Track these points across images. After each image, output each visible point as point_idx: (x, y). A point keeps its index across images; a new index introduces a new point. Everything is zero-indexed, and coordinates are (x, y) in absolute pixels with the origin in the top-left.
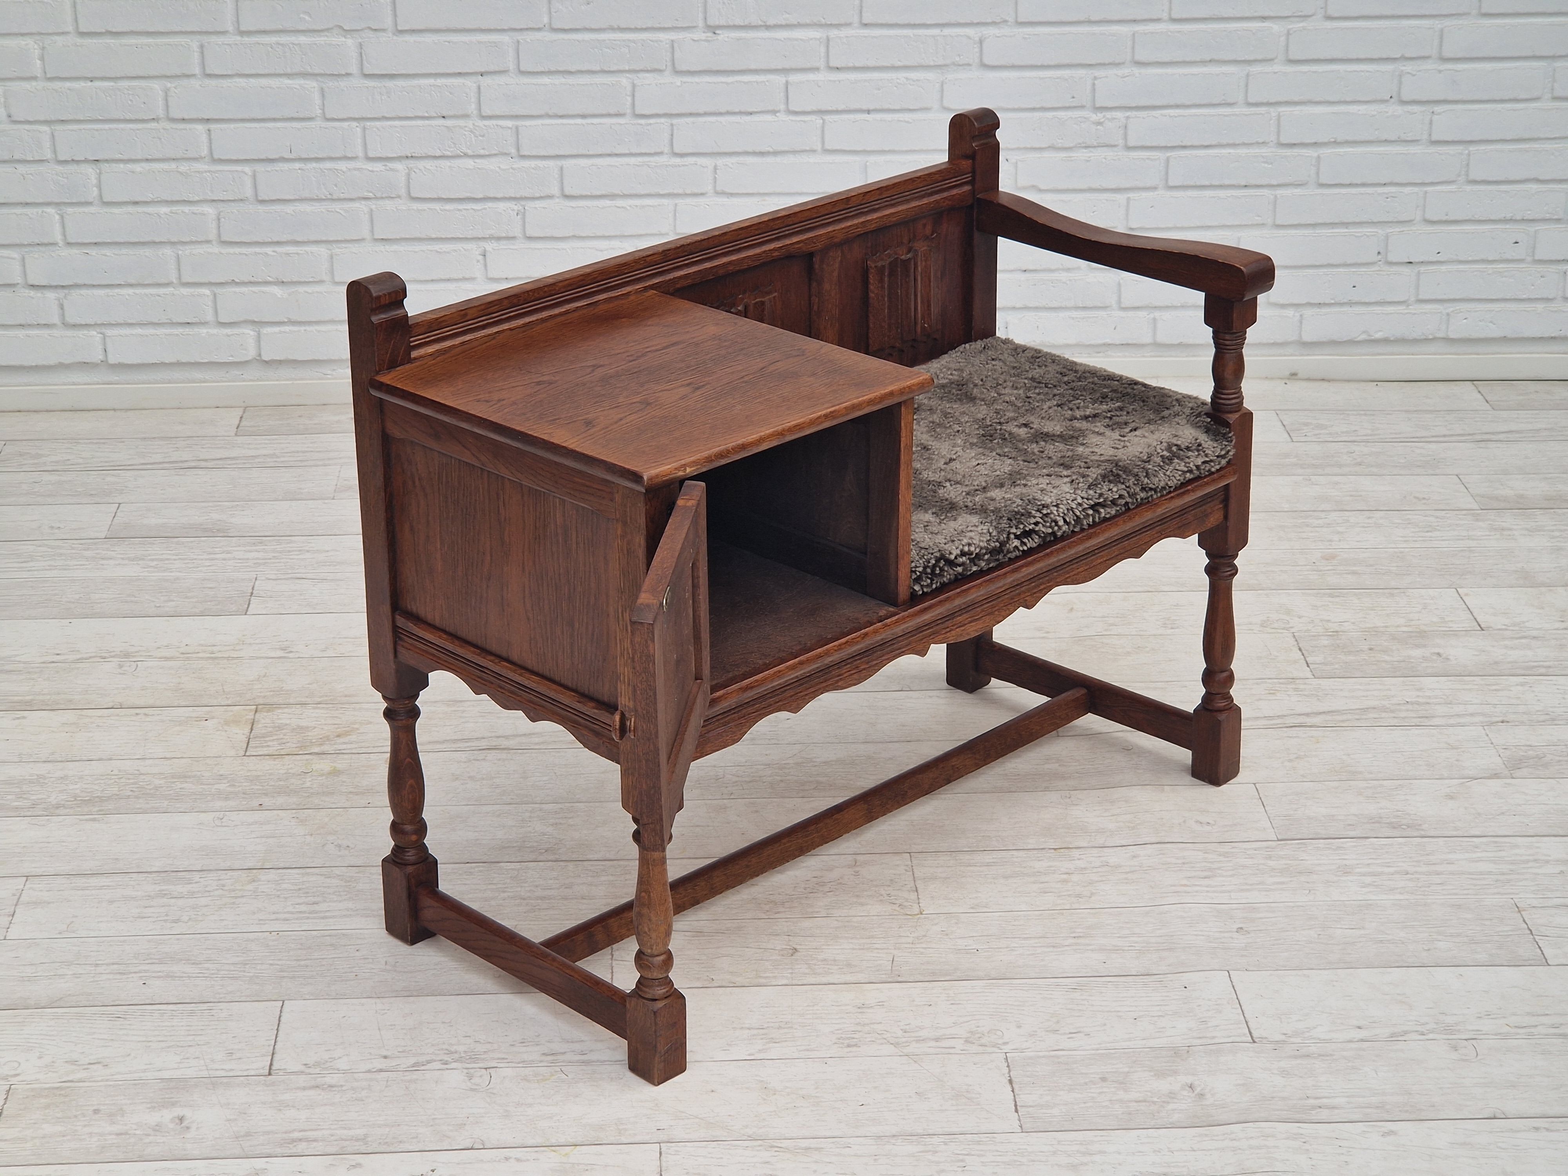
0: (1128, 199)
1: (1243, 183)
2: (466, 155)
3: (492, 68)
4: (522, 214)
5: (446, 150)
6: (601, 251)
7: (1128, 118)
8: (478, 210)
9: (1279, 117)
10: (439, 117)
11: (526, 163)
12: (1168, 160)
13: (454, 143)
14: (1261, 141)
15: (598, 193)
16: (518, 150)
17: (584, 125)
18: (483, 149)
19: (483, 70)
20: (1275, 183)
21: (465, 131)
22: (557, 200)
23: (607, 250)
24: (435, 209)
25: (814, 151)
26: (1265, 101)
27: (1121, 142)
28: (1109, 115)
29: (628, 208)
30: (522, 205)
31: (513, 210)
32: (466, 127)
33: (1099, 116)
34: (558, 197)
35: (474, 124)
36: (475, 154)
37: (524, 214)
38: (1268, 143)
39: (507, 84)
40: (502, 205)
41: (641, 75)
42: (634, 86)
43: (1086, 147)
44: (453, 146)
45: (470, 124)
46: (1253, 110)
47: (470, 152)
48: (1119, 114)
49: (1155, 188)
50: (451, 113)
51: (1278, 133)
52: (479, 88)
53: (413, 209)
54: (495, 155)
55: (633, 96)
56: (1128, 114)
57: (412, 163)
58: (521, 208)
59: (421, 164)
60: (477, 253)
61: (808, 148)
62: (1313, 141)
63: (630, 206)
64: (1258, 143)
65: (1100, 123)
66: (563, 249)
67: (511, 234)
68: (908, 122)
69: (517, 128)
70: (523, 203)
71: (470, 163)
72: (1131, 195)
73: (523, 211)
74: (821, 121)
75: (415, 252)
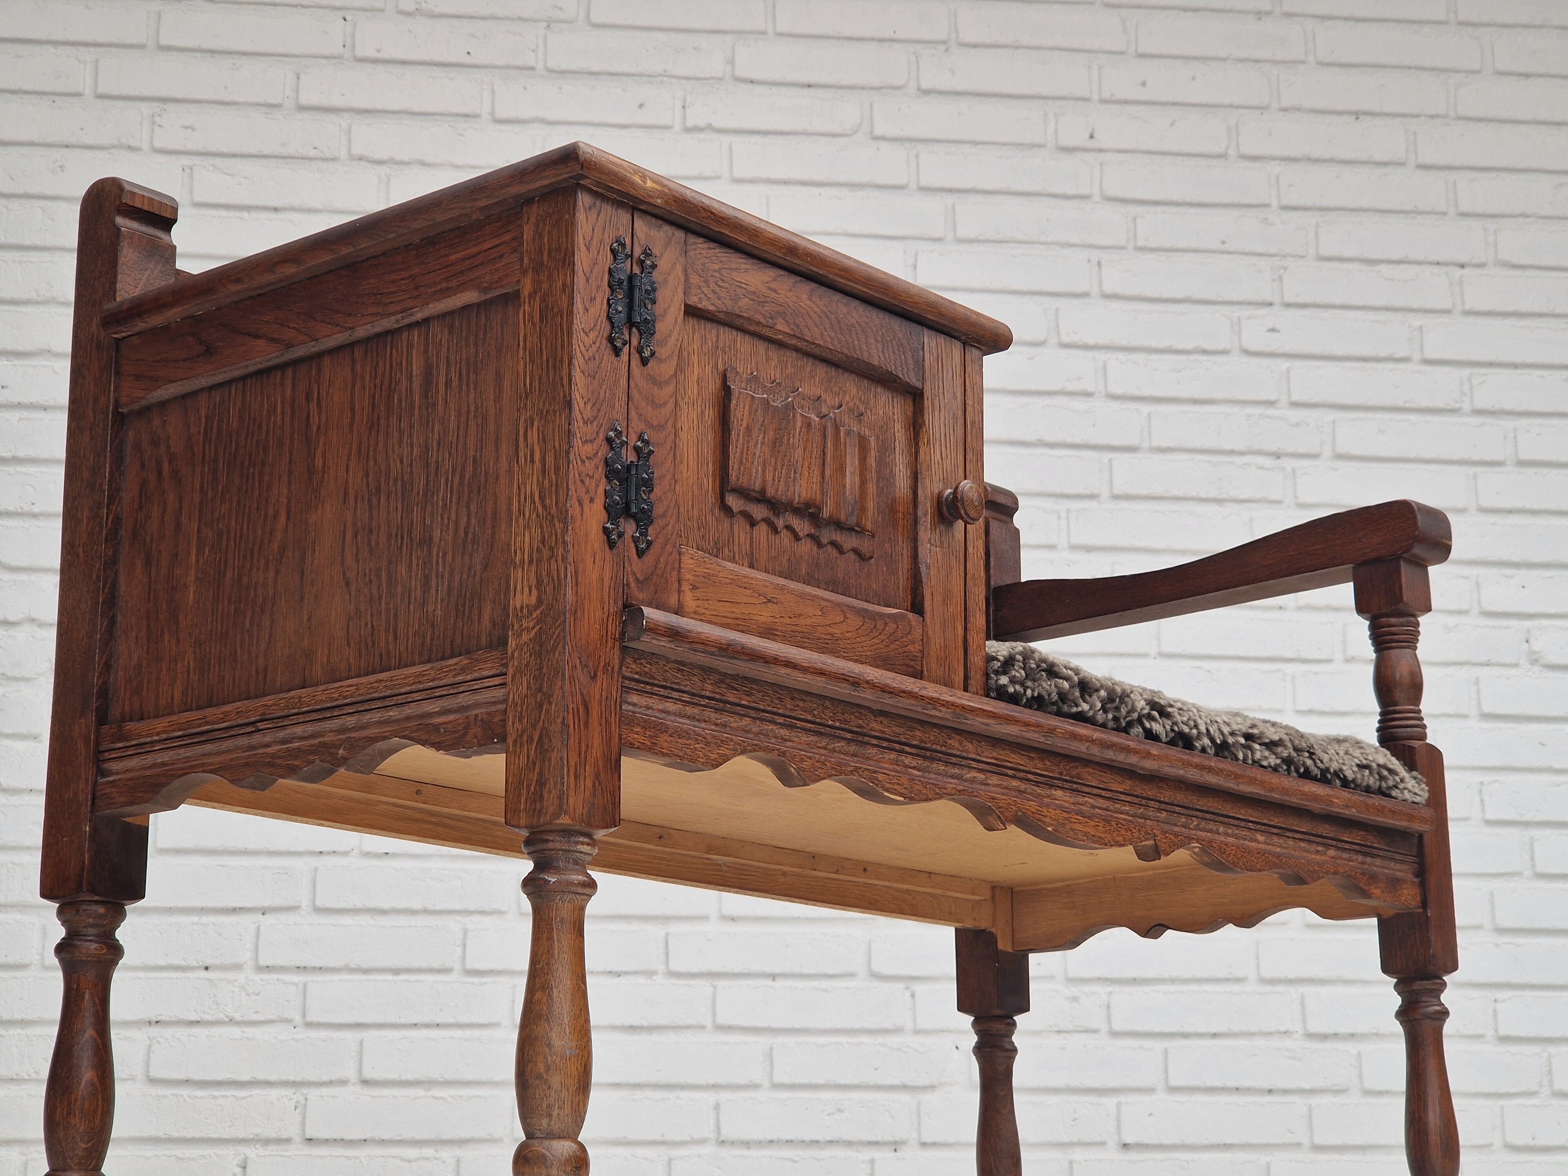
0: (1119, 1105)
1: (1267, 1085)
2: (232, 1021)
3: (278, 902)
4: (302, 1108)
5: (204, 1012)
6: (410, 1161)
7: (1110, 993)
8: (242, 1098)
9: (1303, 998)
10: (198, 968)
11: (314, 1034)
12: (1166, 1051)
13: (217, 1004)
14: (1283, 1029)
15: (410, 1077)
16: (304, 1016)
17: (395, 982)
18: (256, 1012)
19: (266, 904)
20: (1307, 1086)
21: (234, 986)
22: (352, 1088)
23: (416, 1160)
24: (181, 1096)
25: (702, 1027)
26: (1282, 976)
27: (1104, 1027)
28: (1086, 988)
29: (450, 1099)
30: (302, 1094)
31: (291, 1099)
32: (236, 980)
33: (1075, 990)
34: (354, 1084)
35: (246, 978)
36: (245, 1019)
37: (305, 1107)
38: (1292, 1033)
39: (296, 924)
40: (274, 1093)
41: (476, 918)
42: (466, 931)
43: (1059, 1032)
44: (215, 1007)
45: (241, 977)
46: (1269, 988)
47: (238, 1017)
48: (1101, 990)
49: (1151, 1090)
50: (217, 962)
51: (1304, 1022)
52: (258, 928)
53: (150, 1095)
54: (272, 1022)
55: (464, 945)
56: (1111, 988)
57: (154, 1031)
58: (301, 1099)
59: (169, 1032)
60: (234, 1163)
61: (694, 1023)
62: (1349, 1030)
63: (453, 1097)
64: (1279, 1033)
65: (1075, 999)
66: (356, 1158)
67: (285, 1135)
68: (826, 991)
69: (305, 985)
70: (304, 1091)
71: (236, 1031)
72: (1122, 1098)
73: (303, 1102)
74: (712, 989)
75: (147, 1158)
